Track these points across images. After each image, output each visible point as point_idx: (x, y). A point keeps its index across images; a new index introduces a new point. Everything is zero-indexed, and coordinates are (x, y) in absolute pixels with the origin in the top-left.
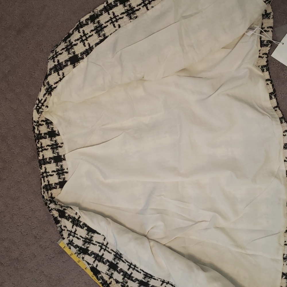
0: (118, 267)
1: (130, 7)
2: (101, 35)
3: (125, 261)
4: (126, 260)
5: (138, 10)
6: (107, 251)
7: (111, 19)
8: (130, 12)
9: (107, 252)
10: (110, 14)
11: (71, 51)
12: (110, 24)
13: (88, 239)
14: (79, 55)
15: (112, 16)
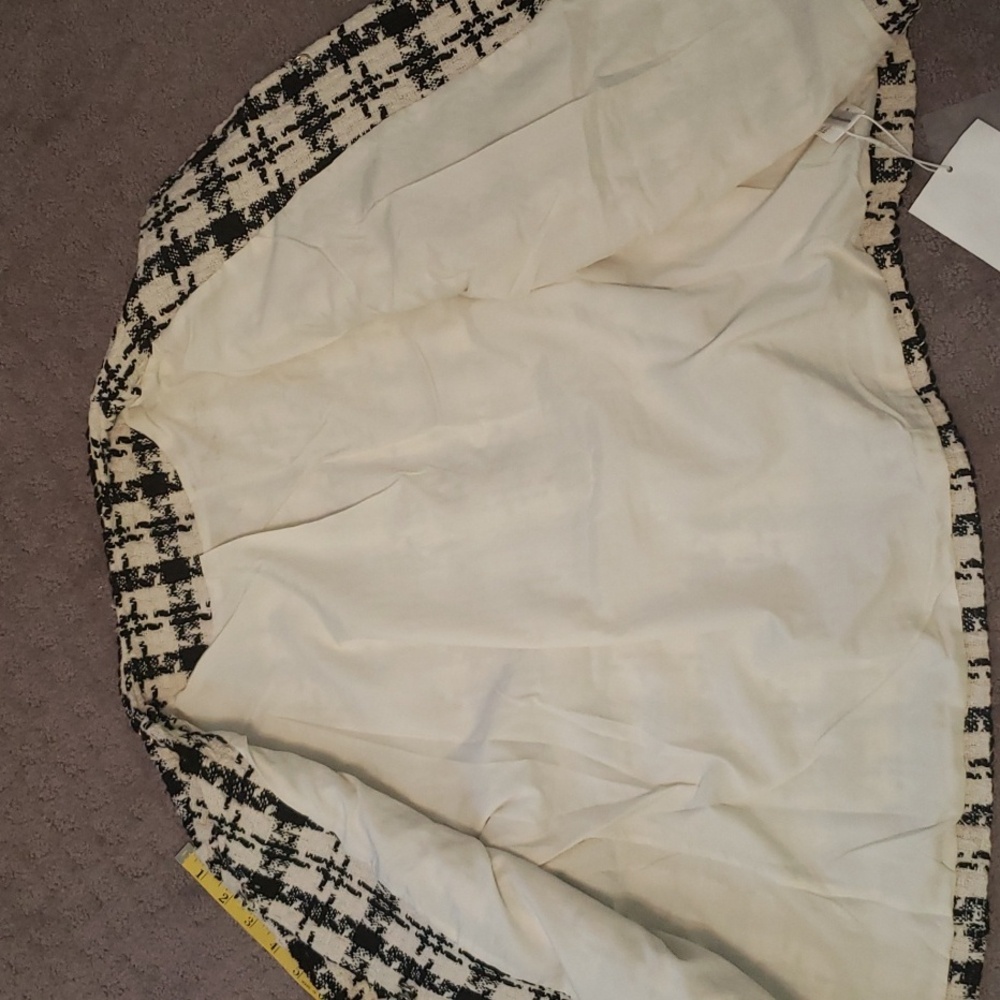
0: (382, 942)
1: (420, 47)
2: (320, 143)
3: (407, 922)
4: (410, 919)
5: (447, 56)
6: (344, 887)
7: (355, 87)
8: (421, 62)
9: (346, 890)
10: (350, 72)
11: (219, 199)
12: (352, 105)
13: (282, 847)
14: (247, 213)
15: (359, 79)
